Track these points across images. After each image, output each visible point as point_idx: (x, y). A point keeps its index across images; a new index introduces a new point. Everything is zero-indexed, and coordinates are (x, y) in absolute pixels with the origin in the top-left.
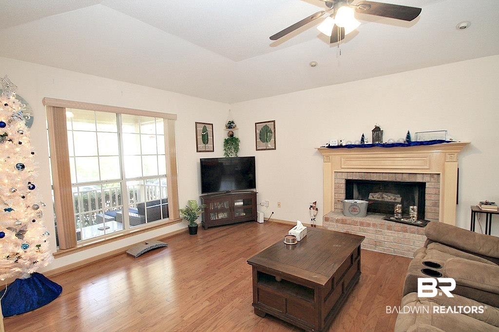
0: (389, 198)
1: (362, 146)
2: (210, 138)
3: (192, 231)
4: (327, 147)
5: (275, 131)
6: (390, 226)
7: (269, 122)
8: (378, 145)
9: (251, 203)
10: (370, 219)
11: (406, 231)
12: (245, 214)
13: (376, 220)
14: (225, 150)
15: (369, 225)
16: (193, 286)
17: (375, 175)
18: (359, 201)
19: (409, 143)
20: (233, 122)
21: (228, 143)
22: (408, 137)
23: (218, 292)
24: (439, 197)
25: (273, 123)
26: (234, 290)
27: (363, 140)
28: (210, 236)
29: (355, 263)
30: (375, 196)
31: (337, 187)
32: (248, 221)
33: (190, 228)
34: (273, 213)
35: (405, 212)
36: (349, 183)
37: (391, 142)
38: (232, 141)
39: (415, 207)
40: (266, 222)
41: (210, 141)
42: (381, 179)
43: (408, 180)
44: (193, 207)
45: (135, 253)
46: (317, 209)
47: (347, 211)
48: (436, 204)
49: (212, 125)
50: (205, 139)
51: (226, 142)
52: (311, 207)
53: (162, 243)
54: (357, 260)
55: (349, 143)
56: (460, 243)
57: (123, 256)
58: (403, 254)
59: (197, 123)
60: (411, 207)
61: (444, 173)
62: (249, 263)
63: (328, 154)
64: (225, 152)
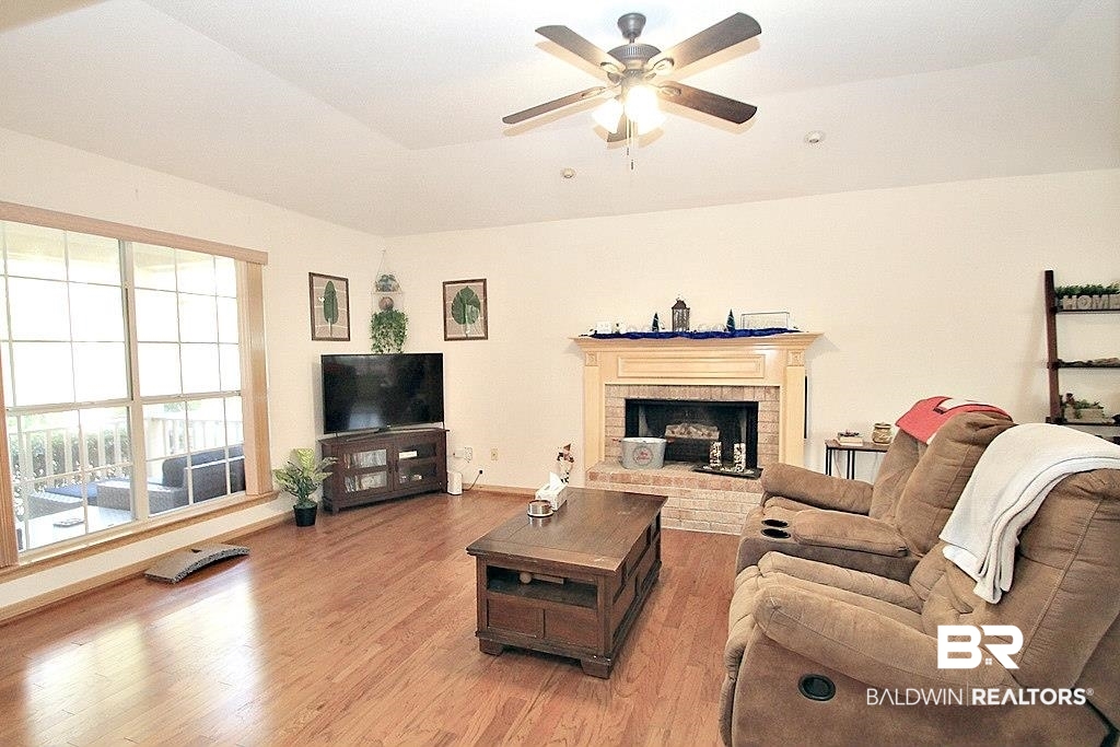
0: (699, 432)
1: (656, 335)
2: (342, 309)
3: (303, 518)
4: (592, 336)
5: (485, 301)
6: (704, 481)
7: (473, 281)
8: (681, 334)
9: (434, 453)
10: (671, 471)
11: (729, 488)
12: (420, 477)
13: (682, 472)
14: (374, 337)
15: (669, 481)
16: (336, 623)
17: (677, 389)
18: (649, 440)
19: (731, 332)
20: (392, 278)
21: (380, 324)
22: (731, 321)
23: (396, 627)
24: (778, 427)
25: (482, 284)
26: (430, 619)
27: (655, 324)
28: (349, 526)
29: (653, 544)
30: (676, 431)
31: (610, 414)
32: (427, 493)
33: (298, 512)
34: (481, 472)
35: (727, 458)
36: (632, 406)
37: (703, 329)
38: (389, 321)
39: (743, 446)
40: (466, 491)
41: (342, 316)
42: (688, 398)
43: (730, 399)
44: (306, 462)
45: (172, 573)
46: (572, 460)
47: (629, 459)
48: (774, 440)
49: (346, 280)
50: (331, 312)
51: (378, 321)
52: (561, 455)
53: (232, 547)
54: (656, 539)
55: (633, 331)
56: (812, 494)
57: (138, 582)
58: (725, 529)
59: (314, 274)
60: (736, 446)
61: (785, 386)
62: (471, 551)
63: (593, 349)
64: (373, 342)
